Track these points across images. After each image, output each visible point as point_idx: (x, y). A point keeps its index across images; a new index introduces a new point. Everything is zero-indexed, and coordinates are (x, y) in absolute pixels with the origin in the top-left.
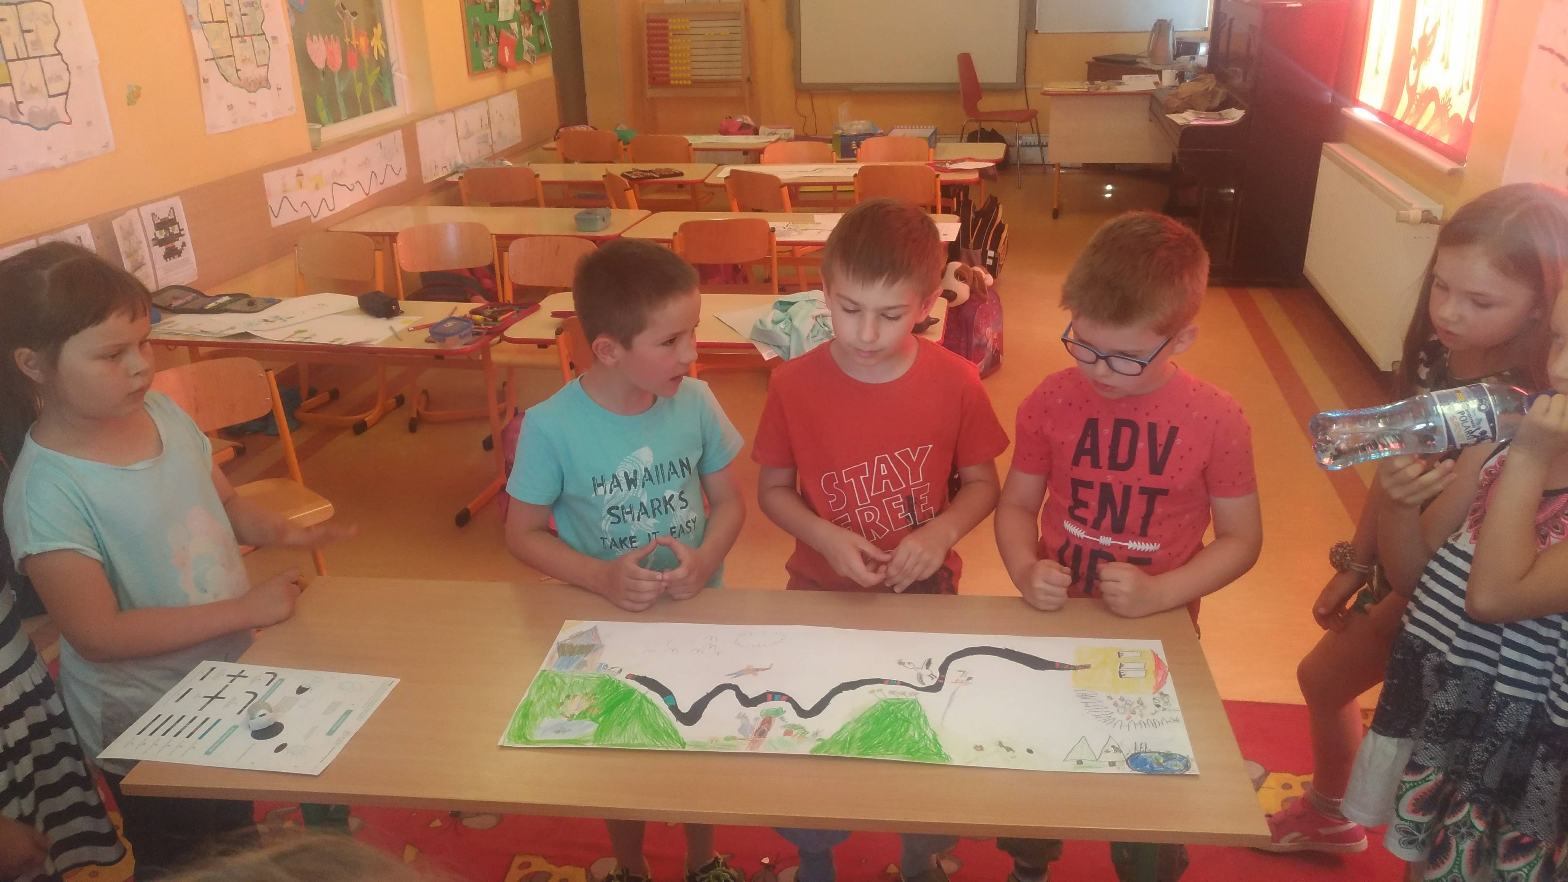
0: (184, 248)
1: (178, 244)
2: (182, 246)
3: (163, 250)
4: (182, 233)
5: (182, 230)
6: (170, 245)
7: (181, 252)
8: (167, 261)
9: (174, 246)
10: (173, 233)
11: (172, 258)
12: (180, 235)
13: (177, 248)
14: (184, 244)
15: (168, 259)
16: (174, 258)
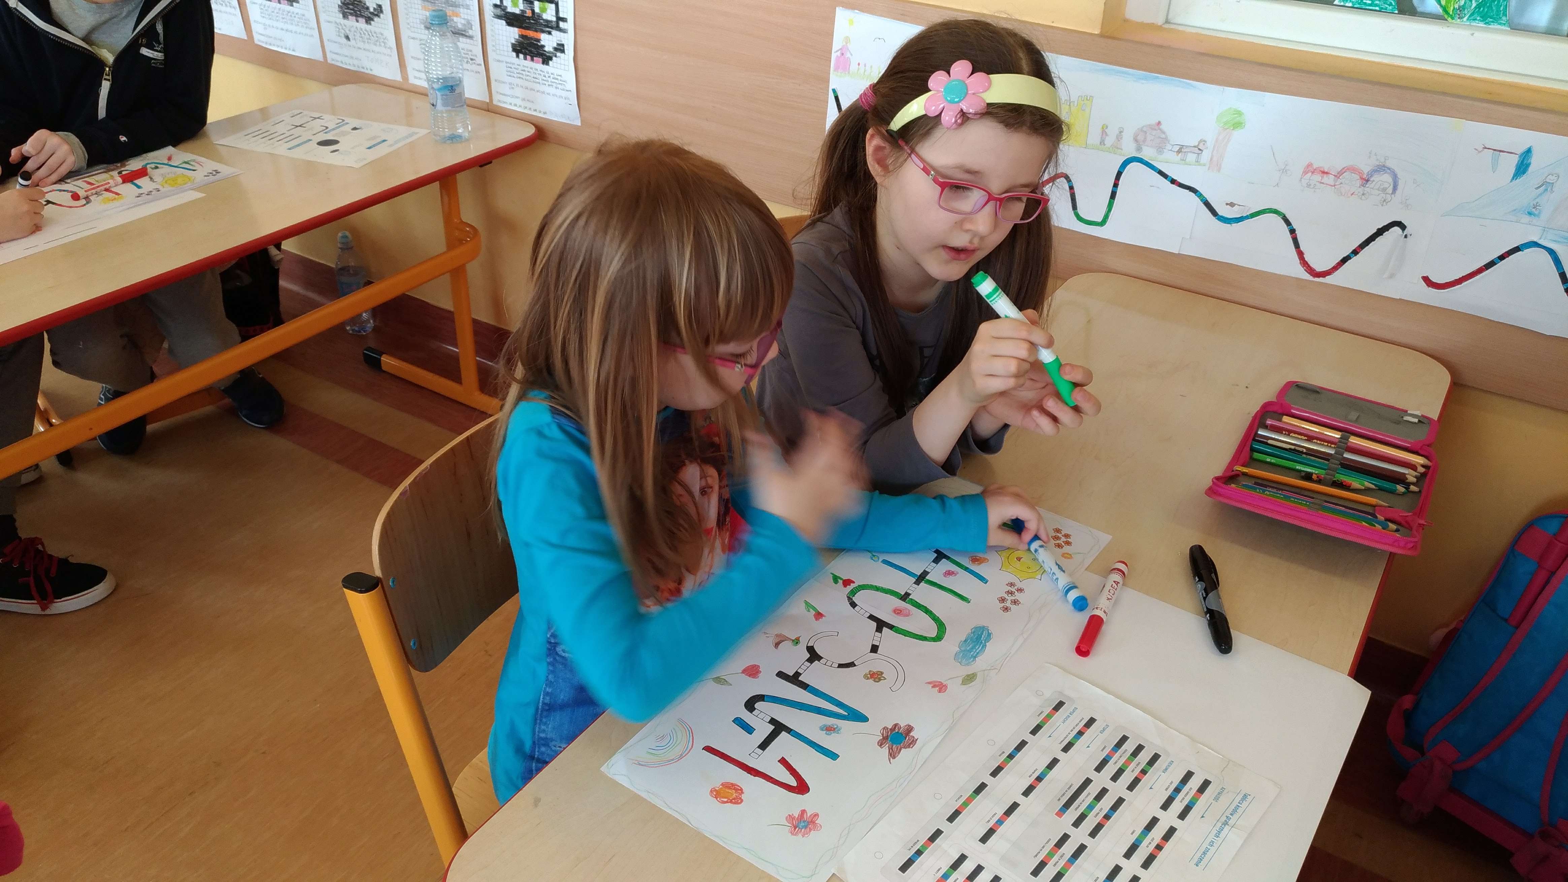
0: (558, 54)
1: (548, 41)
2: (556, 49)
3: (513, 34)
4: (562, 25)
5: (564, 20)
6: (531, 34)
7: (550, 58)
8: (518, 56)
9: (539, 40)
10: (539, 16)
11: (528, 57)
12: (556, 25)
13: (543, 46)
14: (560, 48)
15: (521, 56)
16: (532, 60)
